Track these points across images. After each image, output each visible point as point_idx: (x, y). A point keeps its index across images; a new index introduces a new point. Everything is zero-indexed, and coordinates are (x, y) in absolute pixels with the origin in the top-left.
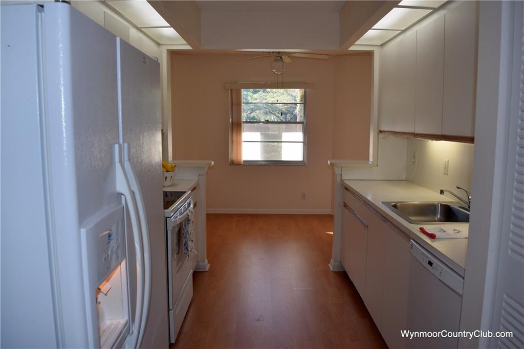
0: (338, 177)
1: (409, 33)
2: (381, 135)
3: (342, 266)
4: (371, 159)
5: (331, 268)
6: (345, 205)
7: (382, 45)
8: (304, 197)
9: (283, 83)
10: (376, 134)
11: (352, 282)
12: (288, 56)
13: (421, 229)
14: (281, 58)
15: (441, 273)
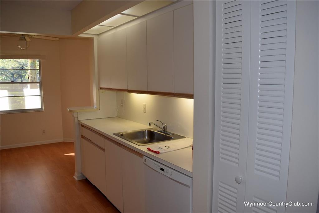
0: (76, 119)
1: (119, 29)
2: (101, 91)
3: (83, 176)
4: (95, 106)
5: (76, 179)
6: (83, 137)
7: (98, 35)
8: (44, 133)
9: (27, 55)
10: (98, 90)
11: (94, 185)
12: (29, 37)
13: (148, 149)
14: (25, 38)
15: (171, 174)
